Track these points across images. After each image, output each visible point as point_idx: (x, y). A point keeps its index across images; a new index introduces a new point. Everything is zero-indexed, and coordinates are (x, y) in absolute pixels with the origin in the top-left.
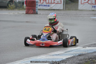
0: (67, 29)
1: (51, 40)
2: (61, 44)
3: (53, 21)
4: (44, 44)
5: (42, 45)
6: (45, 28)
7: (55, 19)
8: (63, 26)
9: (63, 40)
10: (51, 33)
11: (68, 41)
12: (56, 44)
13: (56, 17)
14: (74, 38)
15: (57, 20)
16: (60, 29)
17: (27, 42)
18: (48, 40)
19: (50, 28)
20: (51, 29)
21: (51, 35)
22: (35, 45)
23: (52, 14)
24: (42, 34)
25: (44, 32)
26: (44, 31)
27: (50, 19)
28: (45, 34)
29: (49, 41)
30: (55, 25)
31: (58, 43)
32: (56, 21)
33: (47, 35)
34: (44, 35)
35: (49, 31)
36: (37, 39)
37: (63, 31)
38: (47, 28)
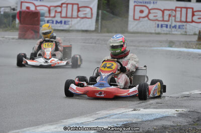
0: (145, 66)
1: (117, 85)
2: (135, 94)
3: (118, 51)
4: (104, 93)
5: (99, 95)
6: (104, 63)
7: (122, 46)
8: (137, 60)
9: (138, 86)
10: (116, 73)
11: (148, 88)
12: (126, 94)
13: (125, 44)
14: (159, 83)
15: (127, 49)
16: (132, 65)
17: (69, 89)
18: (111, 85)
19: (113, 63)
20: (115, 65)
22: (86, 96)
23: (118, 38)
25: (102, 71)
26: (103, 69)
27: (113, 47)
28: (104, 75)
29: (113, 87)
30: (122, 58)
31: (130, 92)
32: (125, 50)
33: (109, 75)
34: (104, 77)
35: (112, 68)
37: (137, 69)
38: (108, 63)
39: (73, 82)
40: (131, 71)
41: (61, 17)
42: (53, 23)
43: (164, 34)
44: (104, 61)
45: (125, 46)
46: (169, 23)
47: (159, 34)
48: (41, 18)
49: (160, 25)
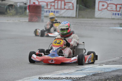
0: (83, 43)
1: (63, 55)
2: (75, 61)
3: (65, 32)
4: (54, 61)
5: (51, 62)
6: (55, 40)
7: (68, 29)
8: (78, 38)
9: (77, 56)
10: (63, 47)
11: (84, 57)
12: (69, 61)
13: (70, 27)
14: (92, 54)
16: (74, 42)
19: (61, 40)
20: (63, 42)
21: (63, 50)
22: (43, 62)
23: (65, 23)
24: (52, 48)
25: (54, 46)
26: (54, 44)
27: (62, 30)
28: (55, 48)
29: (60, 56)
30: (68, 37)
31: (71, 60)
32: (70, 32)
33: (58, 49)
34: (54, 50)
35: (60, 44)
36: (45, 54)
37: (78, 44)
38: (58, 40)
39: (34, 53)
40: (73, 46)
43: (117, 19)
44: (56, 39)
45: (70, 29)
46: (120, 13)
47: (114, 19)
48: (42, 9)
49: (114, 14)
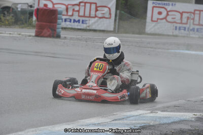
41: (79, 16)
42: (70, 21)
43: (182, 36)
46: (187, 26)
47: (176, 36)
48: (59, 16)
49: (178, 28)
